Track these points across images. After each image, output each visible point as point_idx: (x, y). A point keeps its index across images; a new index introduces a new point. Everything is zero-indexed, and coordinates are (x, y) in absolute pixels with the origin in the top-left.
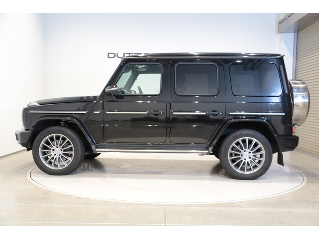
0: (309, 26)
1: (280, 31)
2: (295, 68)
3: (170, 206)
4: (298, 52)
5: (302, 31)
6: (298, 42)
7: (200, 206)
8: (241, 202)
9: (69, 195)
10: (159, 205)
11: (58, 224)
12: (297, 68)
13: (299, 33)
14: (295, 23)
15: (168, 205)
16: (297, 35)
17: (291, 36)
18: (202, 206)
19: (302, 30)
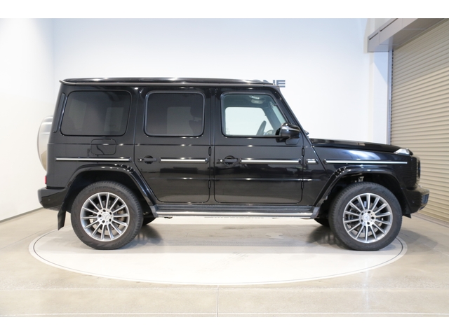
0: (407, 43)
1: (370, 49)
2: (390, 99)
3: (224, 287)
4: (394, 78)
5: (399, 50)
6: (394, 64)
7: (265, 288)
8: (320, 281)
9: (86, 275)
10: (209, 287)
11: (69, 316)
12: (393, 99)
13: (395, 52)
14: (390, 38)
15: (221, 287)
16: (393, 54)
17: (385, 57)
18: (266, 287)
19: (399, 48)
